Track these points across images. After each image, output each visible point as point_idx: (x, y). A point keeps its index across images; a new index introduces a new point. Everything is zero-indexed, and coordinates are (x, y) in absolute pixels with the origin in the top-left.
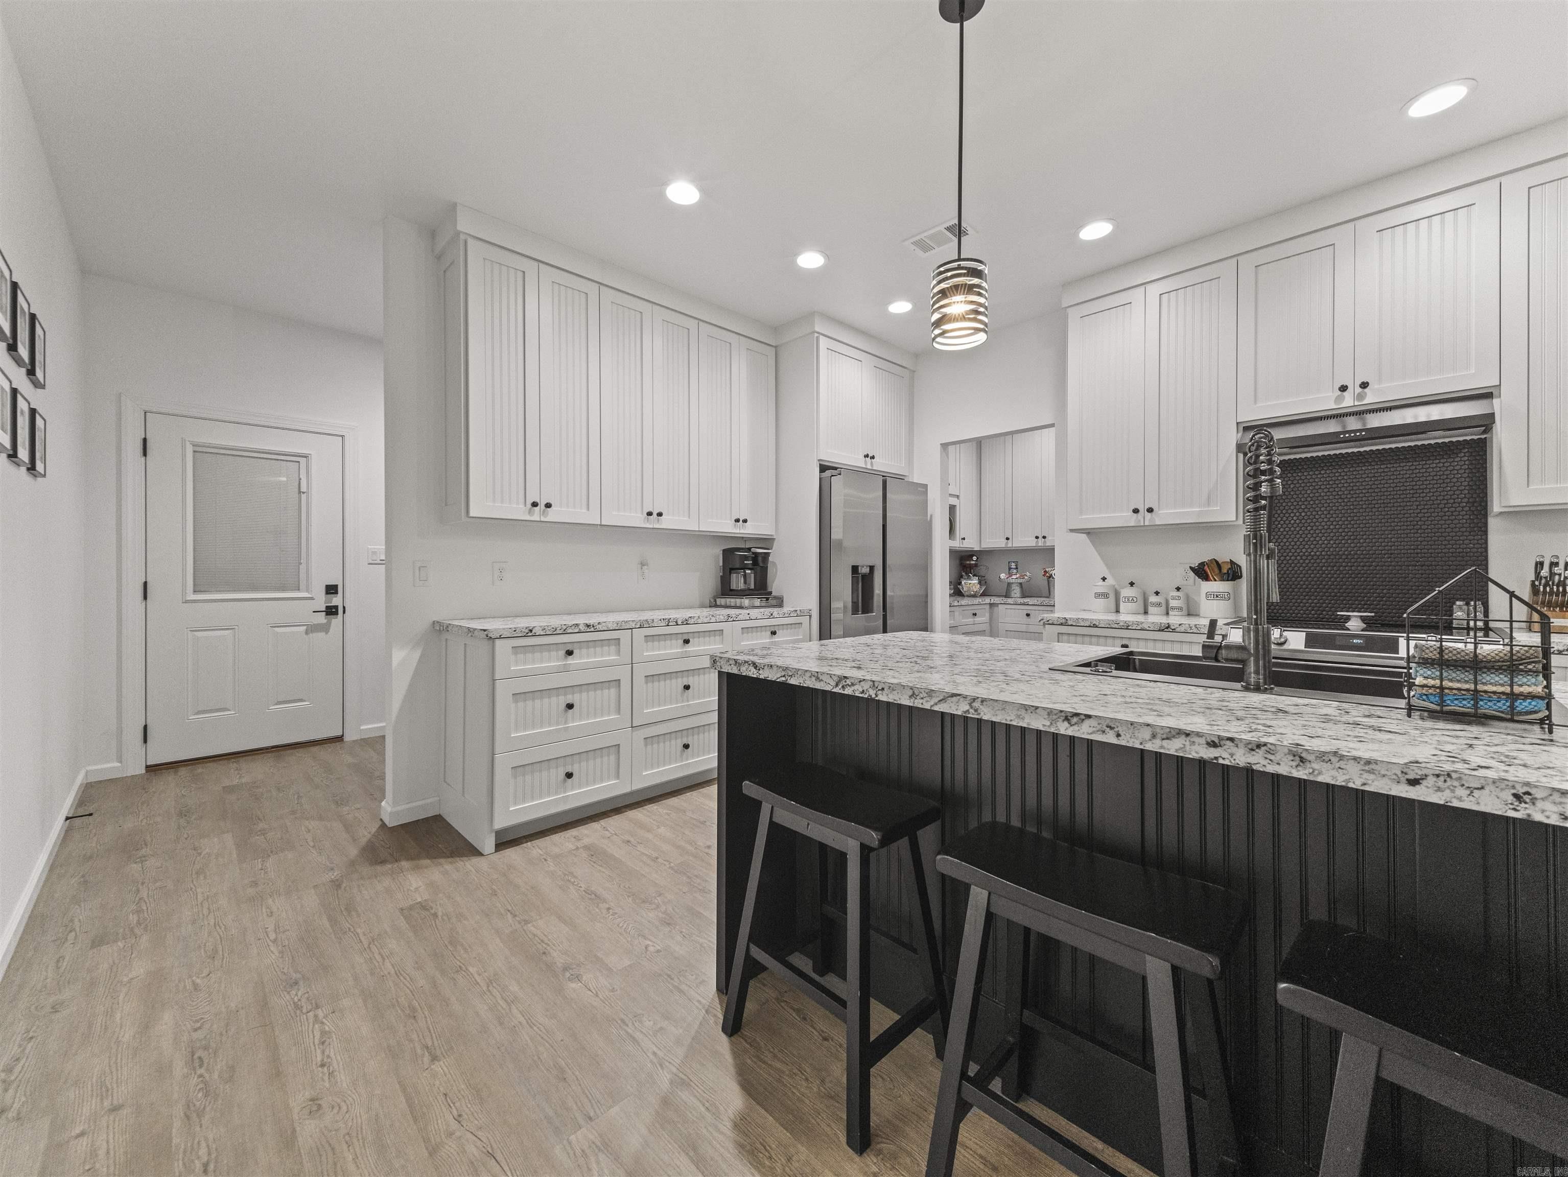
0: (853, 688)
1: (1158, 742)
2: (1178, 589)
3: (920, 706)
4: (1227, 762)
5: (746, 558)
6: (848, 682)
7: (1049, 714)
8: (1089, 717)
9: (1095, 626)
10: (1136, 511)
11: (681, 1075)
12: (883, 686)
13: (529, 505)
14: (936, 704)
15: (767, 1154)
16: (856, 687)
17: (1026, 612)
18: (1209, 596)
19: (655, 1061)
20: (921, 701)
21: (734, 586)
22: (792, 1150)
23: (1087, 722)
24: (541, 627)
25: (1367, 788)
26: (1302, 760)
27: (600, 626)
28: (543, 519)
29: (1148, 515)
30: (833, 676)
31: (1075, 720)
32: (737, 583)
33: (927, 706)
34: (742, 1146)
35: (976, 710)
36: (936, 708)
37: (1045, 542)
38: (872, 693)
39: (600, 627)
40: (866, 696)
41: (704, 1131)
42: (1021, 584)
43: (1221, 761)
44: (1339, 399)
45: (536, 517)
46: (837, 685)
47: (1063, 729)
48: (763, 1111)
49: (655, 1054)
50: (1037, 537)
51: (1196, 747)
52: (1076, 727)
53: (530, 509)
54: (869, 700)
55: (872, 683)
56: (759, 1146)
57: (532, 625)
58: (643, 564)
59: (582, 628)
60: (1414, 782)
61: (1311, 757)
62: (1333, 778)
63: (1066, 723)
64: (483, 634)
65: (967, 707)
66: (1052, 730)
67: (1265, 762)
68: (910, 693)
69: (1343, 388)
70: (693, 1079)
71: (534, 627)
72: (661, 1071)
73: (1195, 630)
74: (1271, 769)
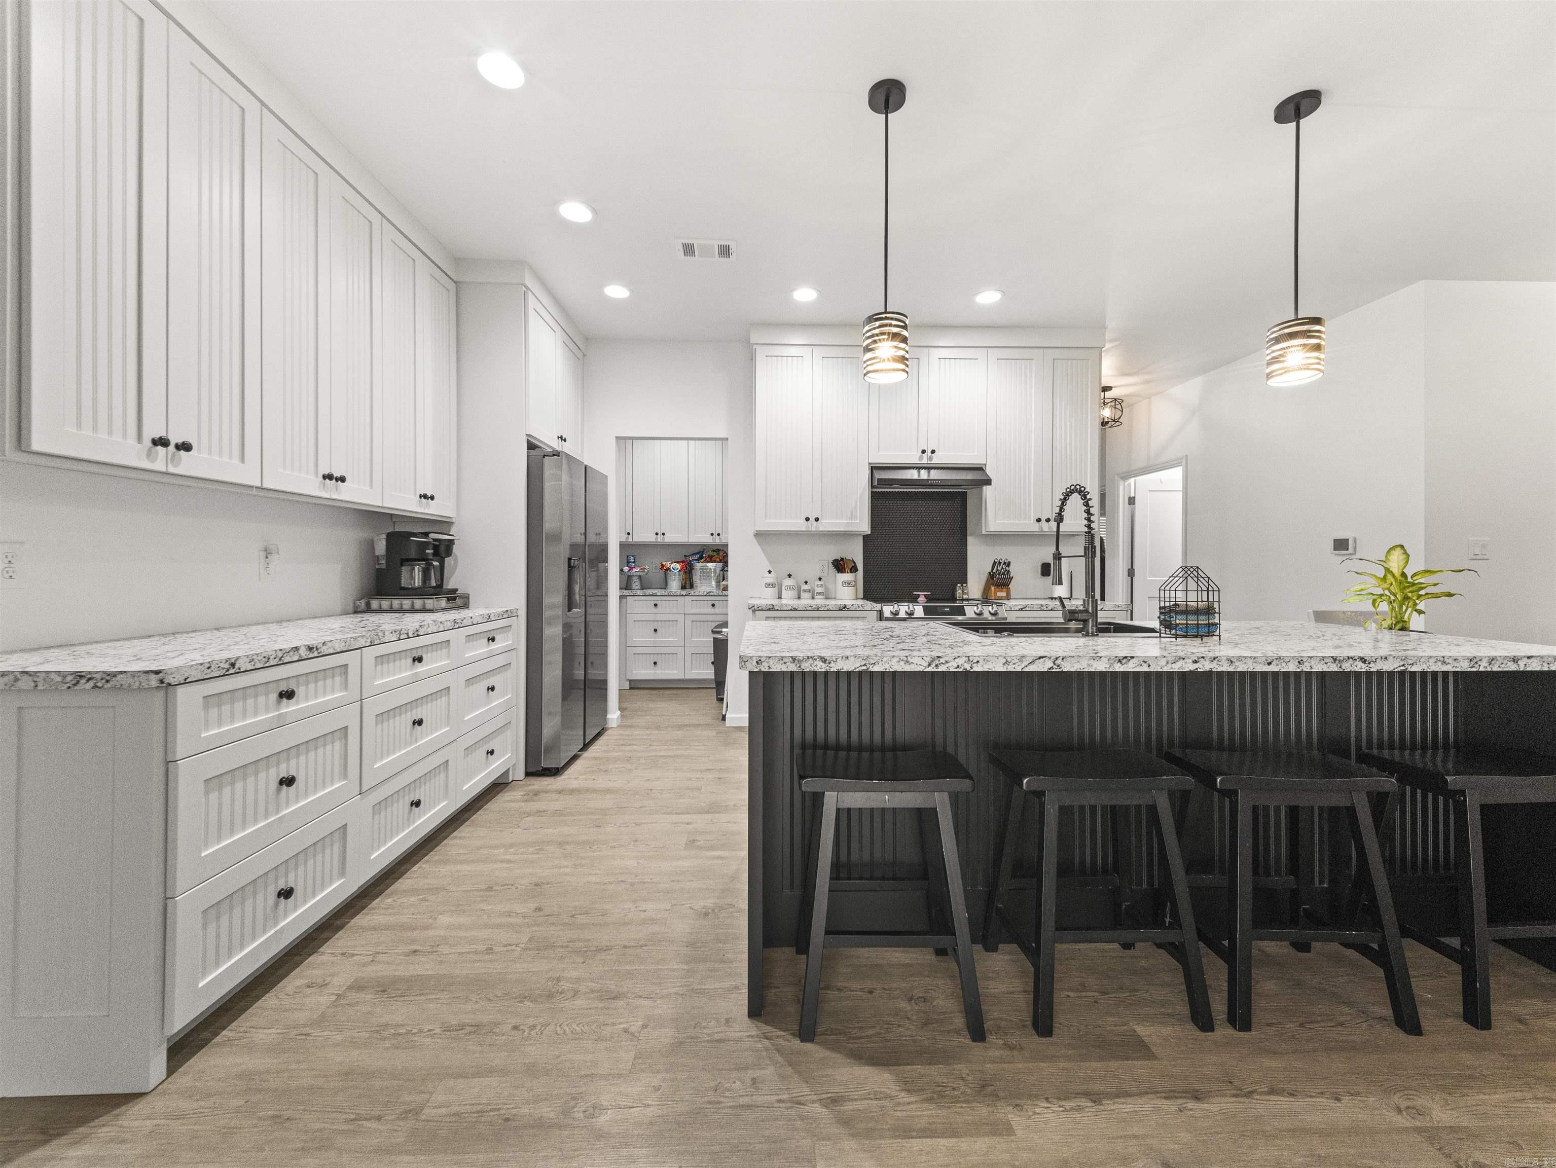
0: (947, 665)
1: (1169, 665)
2: (820, 579)
3: (1013, 670)
4: (1201, 670)
5: (425, 545)
6: (942, 660)
7: (1108, 660)
8: (1132, 657)
9: (795, 610)
10: (807, 519)
11: (824, 1096)
12: (978, 659)
13: (147, 442)
14: (1026, 666)
15: (948, 1089)
16: (950, 664)
17: (653, 603)
18: (844, 583)
19: (789, 1105)
20: (1014, 666)
21: (404, 582)
22: (957, 1073)
23: (1132, 661)
24: (247, 656)
25: (1255, 670)
26: (1232, 662)
27: (325, 648)
28: (172, 469)
29: (815, 523)
30: (924, 658)
31: (1125, 661)
32: (412, 578)
33: (1019, 669)
34: (930, 1100)
35: (1058, 666)
36: (1026, 669)
37: (664, 538)
38: (968, 667)
39: (324, 650)
40: (961, 670)
41: (898, 1113)
42: (640, 576)
43: (1199, 670)
44: (921, 458)
45: (159, 466)
46: (929, 665)
47: (1118, 668)
48: (909, 1067)
49: (780, 1101)
50: (657, 534)
51: (1188, 665)
52: (1125, 666)
53: (150, 450)
54: (966, 673)
55: (967, 658)
56: (939, 1089)
57: (231, 654)
58: (267, 552)
59: (303, 653)
60: (1269, 664)
61: (1235, 660)
62: (1243, 668)
63: (1119, 664)
64: (154, 681)
65: (1052, 665)
66: (1111, 670)
67: (1217, 666)
68: (1004, 661)
69: (924, 452)
70: (837, 1091)
71: (238, 658)
72: (806, 1107)
73: (861, 609)
74: (1220, 669)
